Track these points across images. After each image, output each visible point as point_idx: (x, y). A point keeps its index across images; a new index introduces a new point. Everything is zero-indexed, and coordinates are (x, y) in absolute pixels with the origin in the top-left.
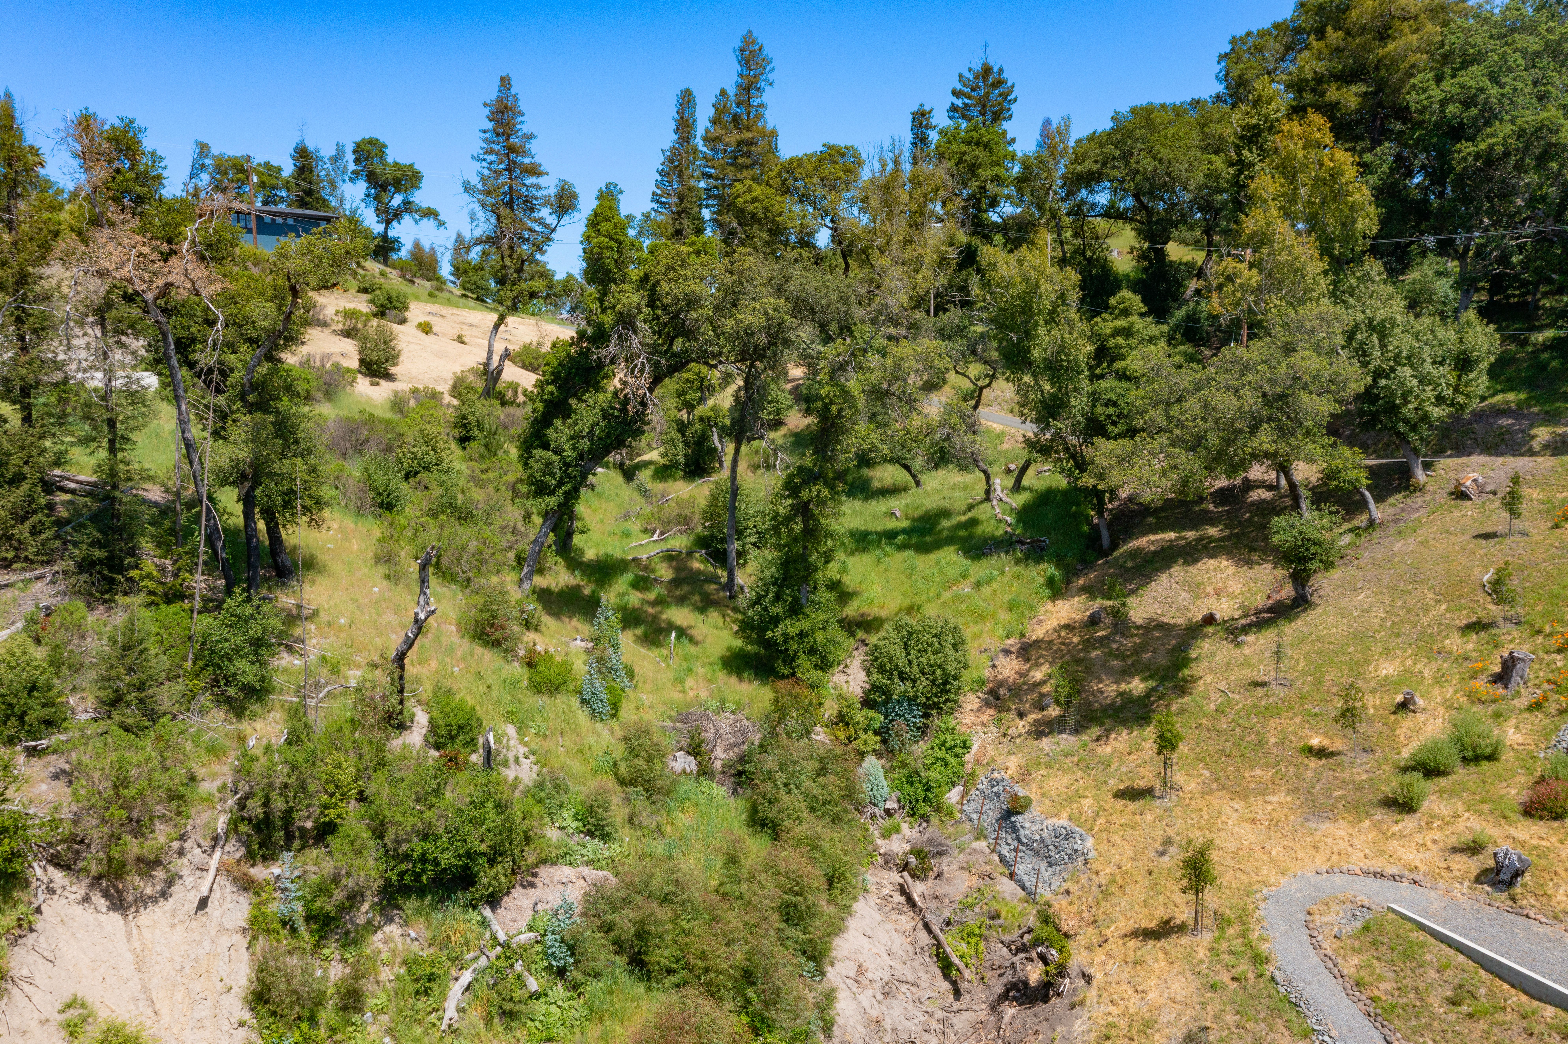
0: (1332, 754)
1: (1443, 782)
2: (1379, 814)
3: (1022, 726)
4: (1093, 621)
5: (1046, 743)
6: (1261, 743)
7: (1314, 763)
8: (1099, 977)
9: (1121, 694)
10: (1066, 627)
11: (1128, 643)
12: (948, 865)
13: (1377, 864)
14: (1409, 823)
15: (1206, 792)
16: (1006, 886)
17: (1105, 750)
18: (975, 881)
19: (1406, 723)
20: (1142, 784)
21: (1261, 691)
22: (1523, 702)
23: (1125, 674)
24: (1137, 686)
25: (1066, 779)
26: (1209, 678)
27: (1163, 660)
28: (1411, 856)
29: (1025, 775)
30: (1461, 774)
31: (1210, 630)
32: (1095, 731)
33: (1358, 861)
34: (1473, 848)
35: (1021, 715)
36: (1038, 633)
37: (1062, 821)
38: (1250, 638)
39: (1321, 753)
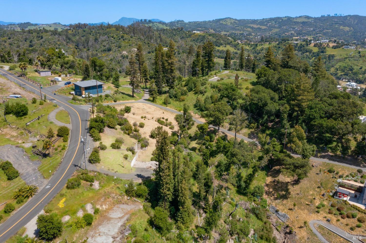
0: (309, 205)
1: (321, 209)
2: (316, 213)
3: (272, 198)
4: (274, 181)
5: (276, 201)
6: (301, 203)
7: (308, 206)
8: (297, 232)
9: (283, 194)
10: (271, 182)
11: (280, 185)
12: (272, 217)
13: (318, 219)
14: (319, 214)
15: (298, 209)
16: (280, 220)
17: (284, 202)
18: (276, 220)
19: (315, 201)
20: (291, 208)
21: (299, 195)
22: (325, 199)
23: (282, 191)
24: (284, 193)
25: (281, 207)
26: (292, 192)
27: (285, 189)
28: (320, 218)
29: (276, 206)
30: (322, 208)
31: (289, 184)
32: (281, 200)
33: (316, 219)
34: (325, 217)
35: (271, 196)
36: (268, 183)
37: (284, 213)
38: (294, 186)
39: (308, 205)
